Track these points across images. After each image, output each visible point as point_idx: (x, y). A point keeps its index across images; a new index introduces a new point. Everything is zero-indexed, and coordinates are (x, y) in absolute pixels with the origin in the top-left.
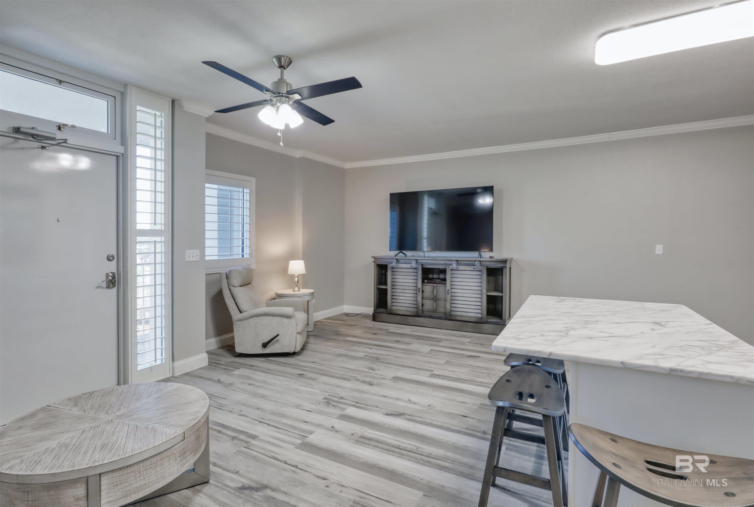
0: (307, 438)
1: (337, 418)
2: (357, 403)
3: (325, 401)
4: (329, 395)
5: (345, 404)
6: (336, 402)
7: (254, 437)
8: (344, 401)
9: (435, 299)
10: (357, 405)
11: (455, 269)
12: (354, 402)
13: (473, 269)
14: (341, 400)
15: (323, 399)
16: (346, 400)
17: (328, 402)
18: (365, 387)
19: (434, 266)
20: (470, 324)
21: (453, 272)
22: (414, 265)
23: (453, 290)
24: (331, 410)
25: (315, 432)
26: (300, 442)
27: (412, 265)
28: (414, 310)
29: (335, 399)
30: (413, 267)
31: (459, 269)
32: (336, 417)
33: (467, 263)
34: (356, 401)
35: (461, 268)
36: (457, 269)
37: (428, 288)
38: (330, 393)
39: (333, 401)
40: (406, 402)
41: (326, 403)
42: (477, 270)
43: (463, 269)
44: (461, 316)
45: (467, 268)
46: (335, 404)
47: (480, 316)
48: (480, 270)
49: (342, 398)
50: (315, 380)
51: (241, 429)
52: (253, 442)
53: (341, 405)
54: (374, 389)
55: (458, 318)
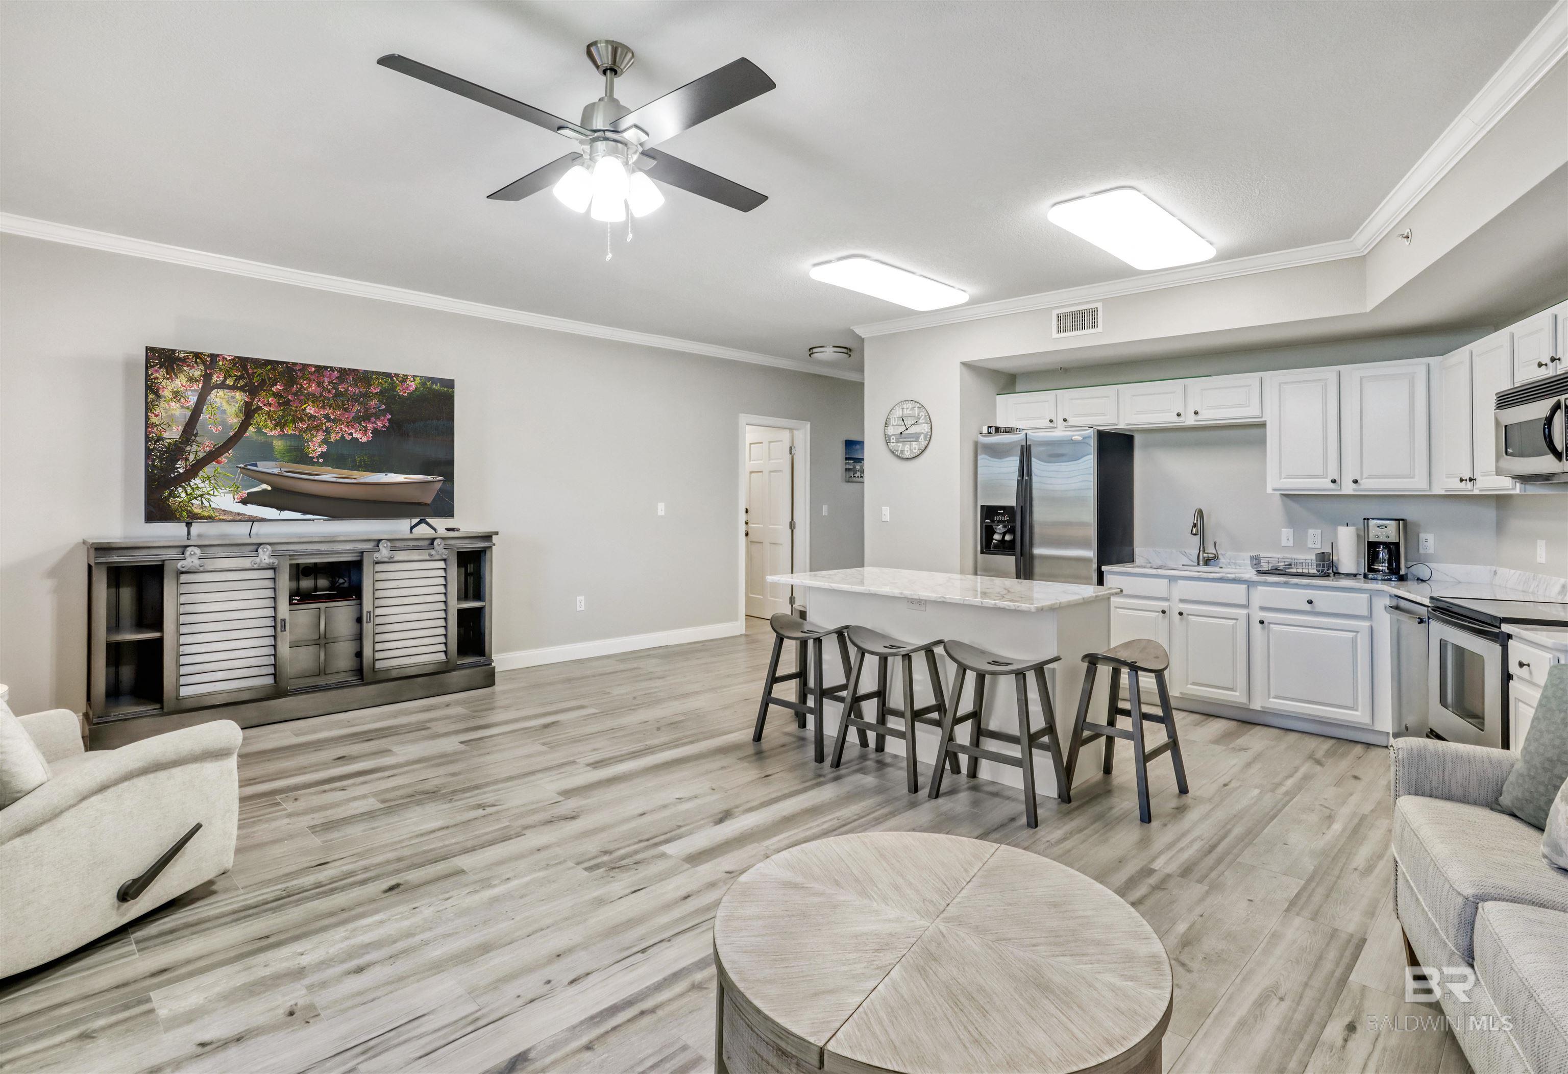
9: (323, 642)
11: (386, 560)
13: (428, 558)
19: (316, 558)
20: (420, 679)
21: (379, 567)
22: (265, 557)
23: (378, 611)
27: (258, 560)
28: (270, 680)
30: (263, 566)
31: (396, 559)
33: (411, 545)
35: (400, 556)
36: (392, 560)
37: (304, 616)
42: (438, 557)
43: (406, 558)
44: (400, 667)
45: (415, 555)
47: (442, 657)
48: (445, 557)
55: (394, 674)
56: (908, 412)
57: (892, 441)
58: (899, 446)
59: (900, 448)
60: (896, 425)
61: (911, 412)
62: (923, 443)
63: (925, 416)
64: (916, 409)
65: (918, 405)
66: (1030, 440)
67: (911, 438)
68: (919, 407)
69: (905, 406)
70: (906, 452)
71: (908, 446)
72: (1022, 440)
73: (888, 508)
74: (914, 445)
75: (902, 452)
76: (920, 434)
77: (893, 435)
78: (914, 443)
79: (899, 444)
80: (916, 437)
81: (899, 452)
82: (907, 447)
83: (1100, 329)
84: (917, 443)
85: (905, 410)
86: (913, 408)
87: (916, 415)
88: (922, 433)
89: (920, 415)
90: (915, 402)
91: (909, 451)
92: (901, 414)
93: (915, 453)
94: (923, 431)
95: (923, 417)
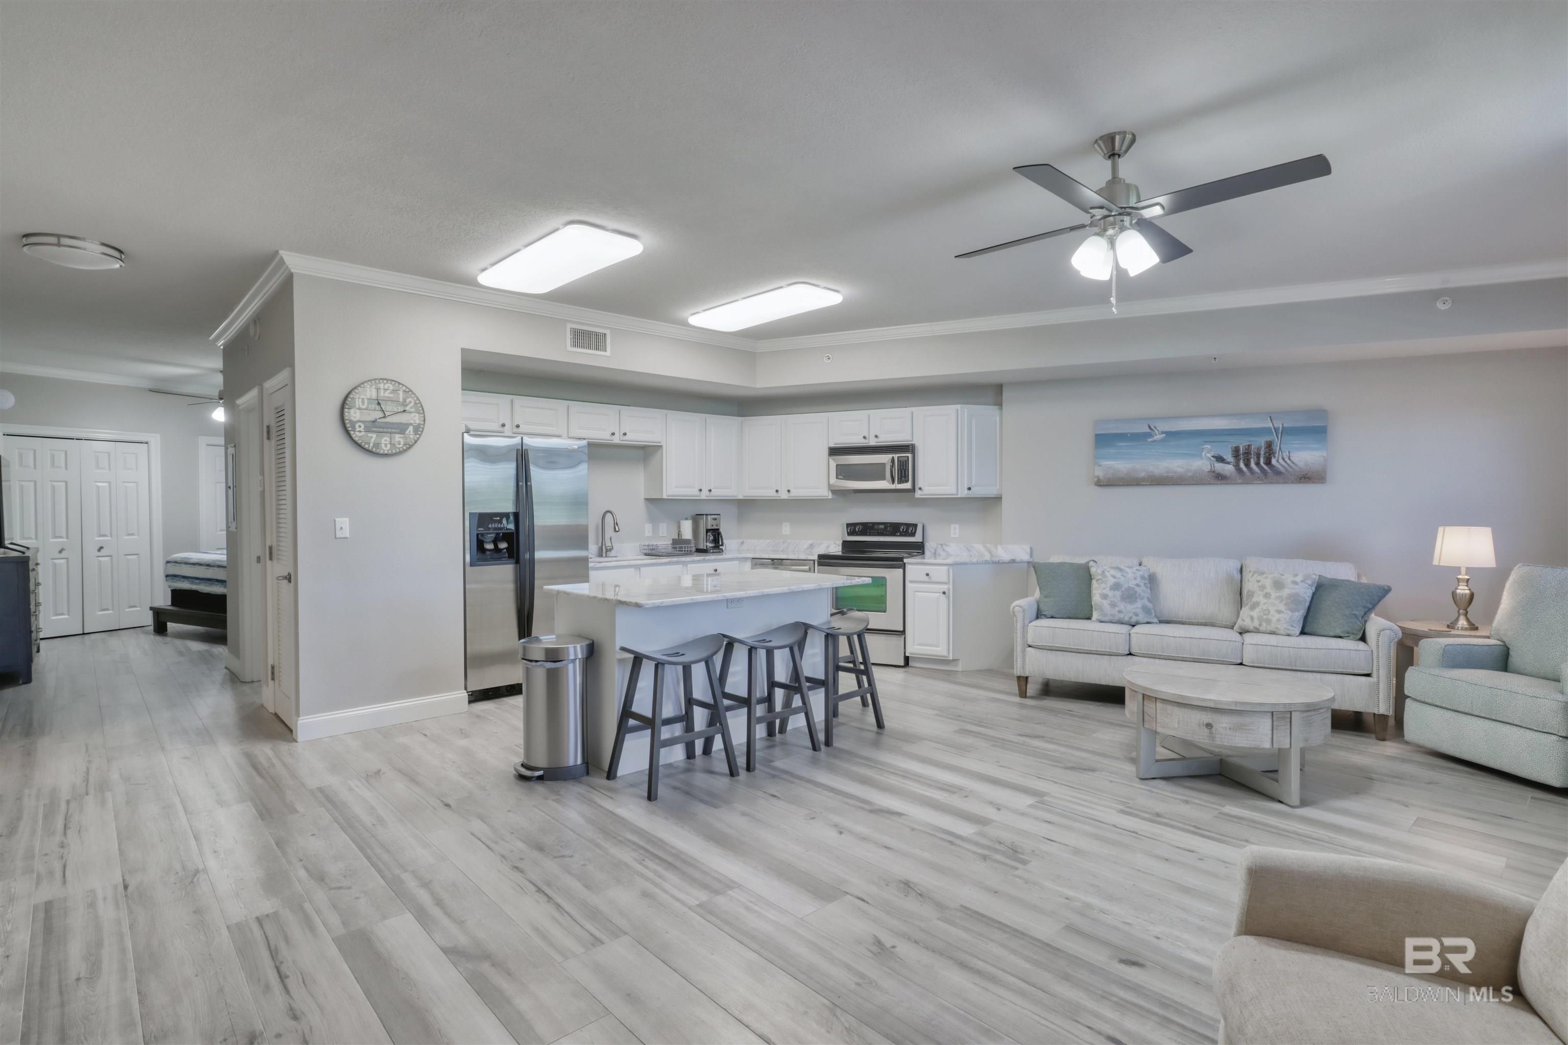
0: (1036, 800)
1: (993, 821)
2: (951, 843)
3: (1022, 856)
4: (1016, 869)
5: (977, 844)
6: (996, 851)
7: (1122, 812)
8: (980, 851)
10: (953, 838)
12: (959, 846)
14: (986, 852)
15: (1030, 861)
16: (975, 853)
17: (1015, 853)
18: (924, 878)
24: (1006, 836)
25: (1027, 806)
26: (1045, 798)
29: (998, 857)
32: (994, 823)
34: (953, 847)
38: (1013, 875)
39: (1004, 853)
40: (850, 832)
41: (1019, 850)
46: (998, 846)
49: (985, 858)
50: (1071, 929)
51: (1160, 826)
52: (1121, 807)
53: (985, 842)
54: (903, 869)
56: (387, 394)
57: (358, 429)
58: (372, 437)
59: (373, 440)
60: (366, 409)
61: (392, 395)
62: (412, 437)
63: (415, 403)
64: (401, 392)
65: (404, 388)
66: (527, 445)
67: (391, 428)
68: (405, 391)
69: (381, 386)
70: (383, 446)
71: (388, 439)
72: (517, 444)
73: (348, 519)
74: (398, 438)
75: (377, 445)
76: (407, 425)
77: (359, 421)
78: (397, 436)
79: (370, 435)
80: (402, 428)
81: (371, 445)
82: (385, 440)
83: (608, 353)
84: (402, 436)
85: (382, 391)
86: (394, 391)
87: (401, 400)
88: (411, 424)
89: (408, 400)
90: (399, 383)
91: (389, 446)
92: (374, 396)
93: (399, 448)
94: (412, 422)
95: (412, 404)
